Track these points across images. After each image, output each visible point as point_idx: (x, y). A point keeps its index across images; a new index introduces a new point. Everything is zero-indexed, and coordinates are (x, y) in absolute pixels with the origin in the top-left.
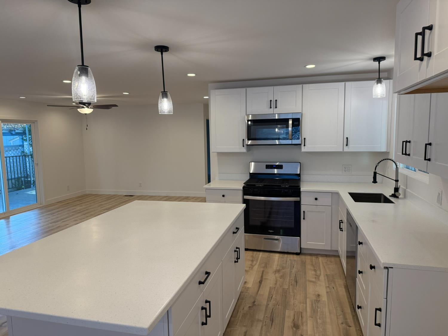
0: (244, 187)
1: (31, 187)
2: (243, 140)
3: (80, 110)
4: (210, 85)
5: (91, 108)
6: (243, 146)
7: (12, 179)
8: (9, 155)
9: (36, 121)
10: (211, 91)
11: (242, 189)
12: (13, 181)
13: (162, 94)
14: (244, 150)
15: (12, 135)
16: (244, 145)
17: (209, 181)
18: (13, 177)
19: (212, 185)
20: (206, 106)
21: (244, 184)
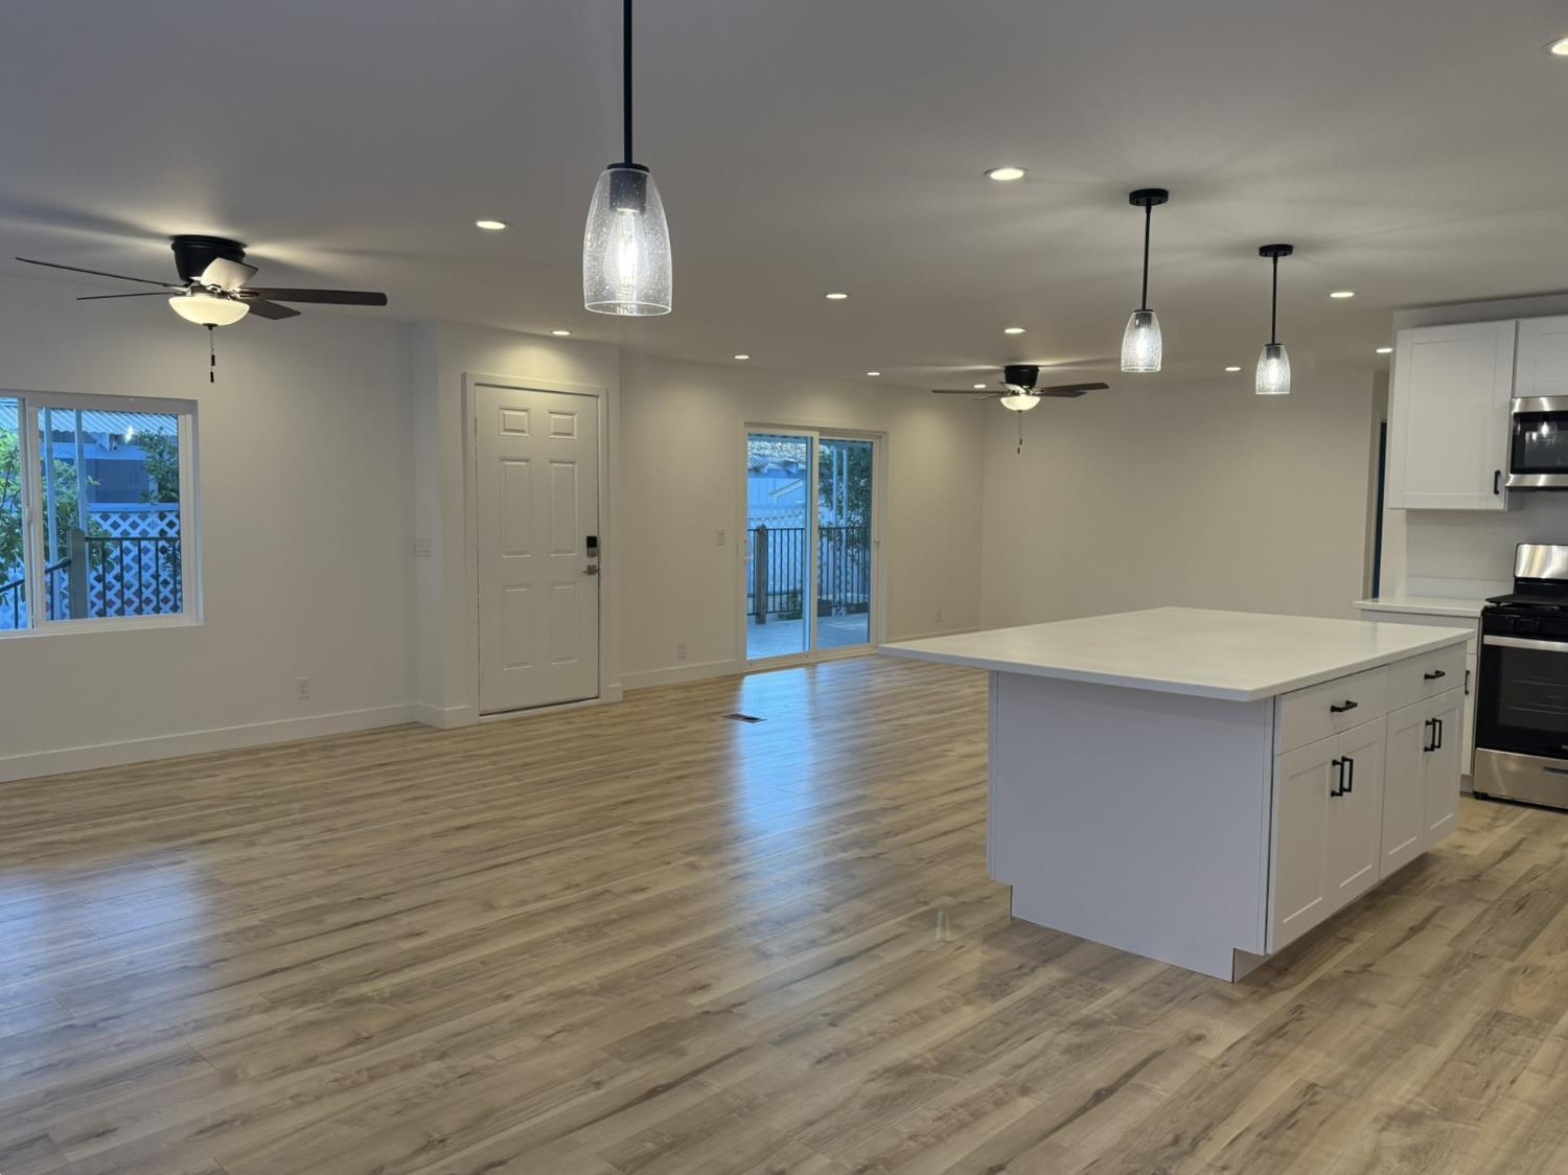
0: (1486, 610)
1: (830, 614)
2: (1498, 473)
3: (1008, 402)
4: (1398, 316)
5: (1034, 395)
6: (1496, 492)
7: (781, 593)
8: (783, 526)
9: (885, 433)
10: (1400, 332)
11: (1479, 615)
12: (785, 597)
13: (1268, 350)
14: (1498, 503)
15: (790, 475)
16: (1499, 489)
17: (1375, 594)
18: (784, 588)
19: (1383, 602)
20: (1382, 378)
21: (1488, 600)
